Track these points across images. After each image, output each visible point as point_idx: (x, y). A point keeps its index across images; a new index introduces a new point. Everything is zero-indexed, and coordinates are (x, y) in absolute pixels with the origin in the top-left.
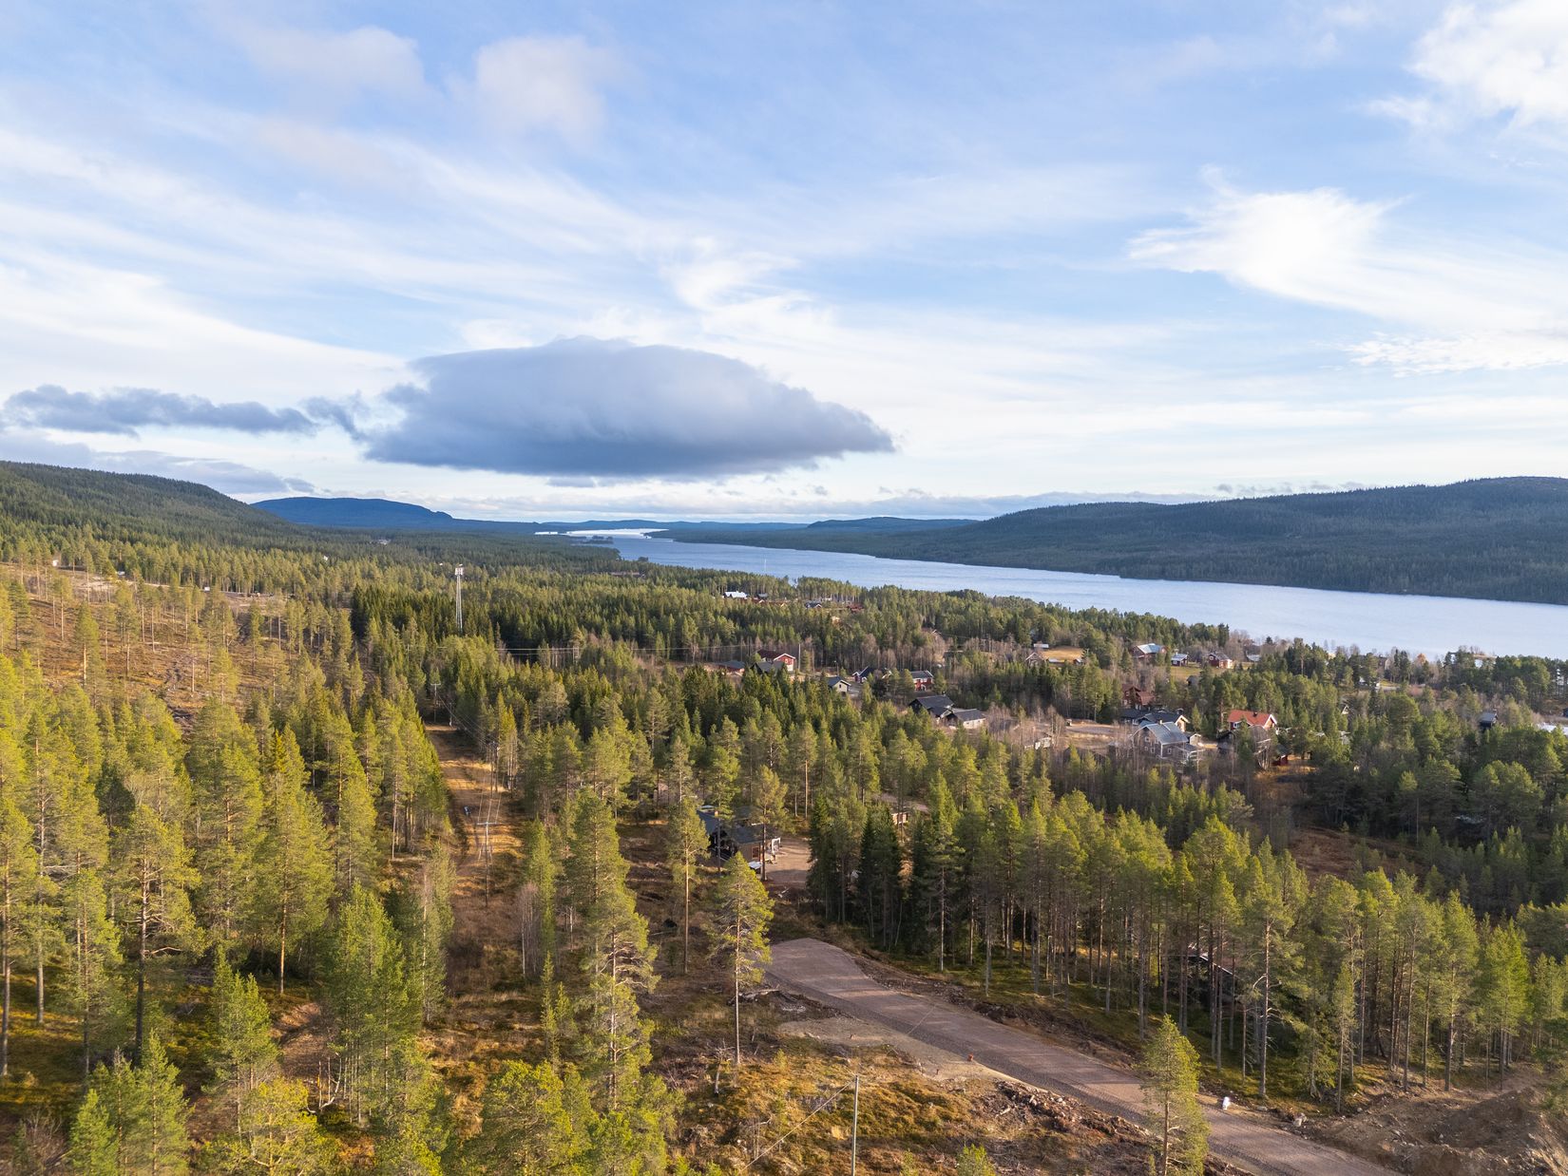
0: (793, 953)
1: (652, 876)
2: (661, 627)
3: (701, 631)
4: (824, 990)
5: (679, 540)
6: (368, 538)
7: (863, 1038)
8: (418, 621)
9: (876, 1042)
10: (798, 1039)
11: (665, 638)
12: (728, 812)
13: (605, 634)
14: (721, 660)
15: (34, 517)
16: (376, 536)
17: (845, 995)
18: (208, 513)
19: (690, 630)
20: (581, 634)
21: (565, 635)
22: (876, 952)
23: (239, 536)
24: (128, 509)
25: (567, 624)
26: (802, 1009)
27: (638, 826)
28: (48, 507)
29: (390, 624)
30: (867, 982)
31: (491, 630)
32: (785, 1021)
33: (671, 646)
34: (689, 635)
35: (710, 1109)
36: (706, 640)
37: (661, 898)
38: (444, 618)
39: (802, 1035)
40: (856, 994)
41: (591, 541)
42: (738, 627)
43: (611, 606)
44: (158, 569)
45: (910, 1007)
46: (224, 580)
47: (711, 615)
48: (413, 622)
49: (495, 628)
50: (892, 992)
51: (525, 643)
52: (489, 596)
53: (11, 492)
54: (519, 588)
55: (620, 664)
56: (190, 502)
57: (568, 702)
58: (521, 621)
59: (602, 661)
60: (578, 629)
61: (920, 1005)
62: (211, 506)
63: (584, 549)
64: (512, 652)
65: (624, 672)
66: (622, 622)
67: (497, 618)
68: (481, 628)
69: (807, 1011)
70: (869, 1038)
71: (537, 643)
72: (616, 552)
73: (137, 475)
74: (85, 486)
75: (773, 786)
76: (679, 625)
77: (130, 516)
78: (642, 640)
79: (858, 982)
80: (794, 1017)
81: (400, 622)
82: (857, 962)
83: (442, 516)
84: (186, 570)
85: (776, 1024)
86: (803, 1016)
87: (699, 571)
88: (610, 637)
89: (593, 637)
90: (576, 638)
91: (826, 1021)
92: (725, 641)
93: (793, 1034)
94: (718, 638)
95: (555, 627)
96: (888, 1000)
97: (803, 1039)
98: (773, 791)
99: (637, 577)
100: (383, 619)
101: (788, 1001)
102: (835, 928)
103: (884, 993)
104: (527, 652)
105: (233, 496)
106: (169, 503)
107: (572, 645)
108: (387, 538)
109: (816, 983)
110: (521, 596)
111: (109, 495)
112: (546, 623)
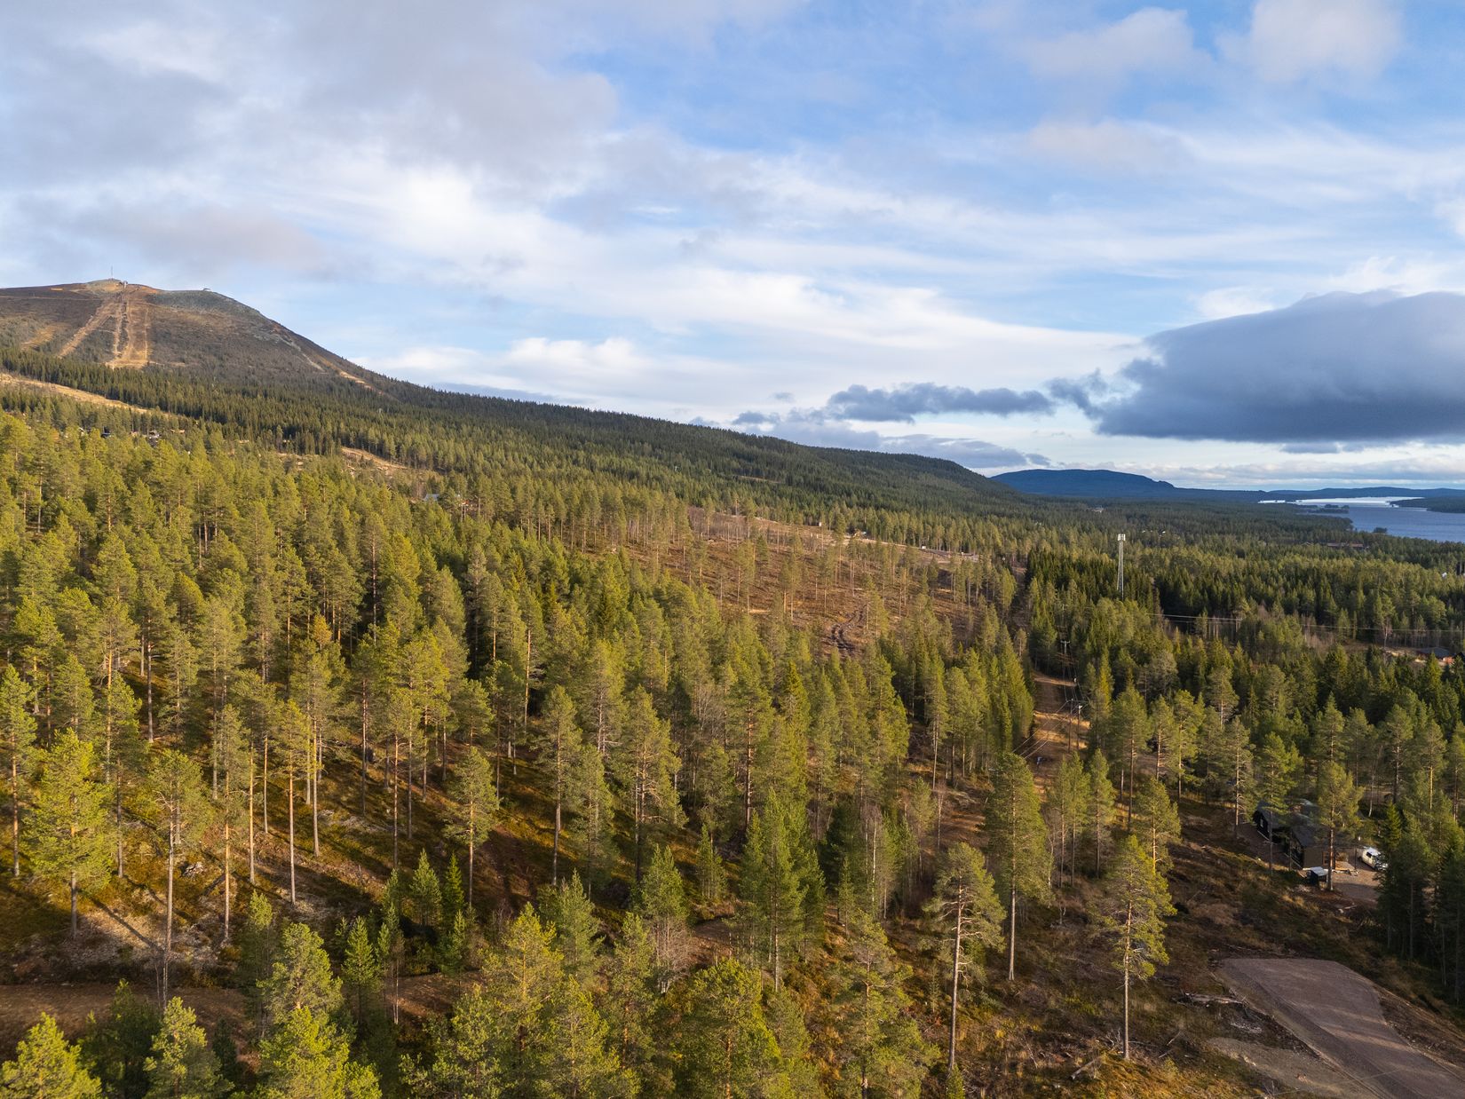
0: (1302, 972)
1: (1189, 858)
2: (1349, 606)
3: (1399, 610)
4: (1317, 1021)
5: (1434, 509)
6: (1085, 507)
7: (1314, 1083)
8: (1079, 584)
9: (1330, 1092)
10: (1227, 1059)
11: (1350, 615)
12: (1281, 805)
13: (1277, 607)
14: (1424, 647)
15: (823, 489)
16: (1092, 504)
17: (1343, 1034)
18: (949, 485)
19: (1384, 609)
20: (1246, 606)
21: (1230, 605)
22: (1437, 1003)
23: (971, 504)
24: (892, 482)
25: (1232, 594)
26: (1258, 1030)
27: (1207, 805)
28: (834, 481)
29: (1050, 585)
30: (1383, 1029)
31: (1151, 594)
32: (1225, 1036)
33: (1359, 624)
34: (1382, 615)
35: (1054, 1089)
36: (1406, 621)
37: (1188, 881)
38: (1104, 581)
39: (1234, 1056)
40: (1358, 1037)
41: (1322, 510)
42: (1451, 609)
43: (1299, 577)
44: (889, 530)
45: (1426, 1073)
46: (938, 541)
47: (1414, 594)
48: (1073, 584)
49: (1154, 593)
50: (1411, 1049)
51: (1185, 610)
52: (1168, 561)
53: (811, 470)
54: (1200, 556)
55: (1281, 639)
56: (939, 475)
57: (1177, 671)
58: (1184, 588)
59: (1261, 634)
60: (1244, 600)
61: (1442, 1076)
62: (954, 478)
63: (1308, 518)
64: (1170, 618)
65: (1286, 648)
66: (1300, 596)
67: (1161, 585)
68: (1141, 594)
69: (1261, 1035)
70: (1322, 1085)
71: (1198, 612)
72: (1348, 522)
73: (903, 455)
74: (865, 465)
75: (1343, 787)
76: (1370, 603)
77: (891, 488)
78: (1322, 617)
79: (1369, 1025)
80: (1238, 1035)
81: (1062, 583)
82: (1382, 1004)
83: (1164, 485)
84: (910, 531)
85: (1210, 1035)
86: (1251, 1038)
87: (1442, 544)
88: (1282, 610)
89: (1262, 609)
90: (1241, 609)
91: (1277, 1052)
92: (1430, 623)
93: (1224, 1052)
94: (1422, 621)
95: (1220, 597)
96: (1395, 1055)
97: (1233, 1061)
98: (1344, 793)
99: (1358, 549)
100: (1046, 579)
101: (1246, 1017)
102: (1394, 961)
103: (1397, 1047)
104: (1187, 619)
105: (974, 470)
106: (924, 477)
107: (1235, 616)
108: (1105, 505)
109: (1312, 1011)
110: (1199, 563)
111: (879, 471)
112: (1210, 591)
